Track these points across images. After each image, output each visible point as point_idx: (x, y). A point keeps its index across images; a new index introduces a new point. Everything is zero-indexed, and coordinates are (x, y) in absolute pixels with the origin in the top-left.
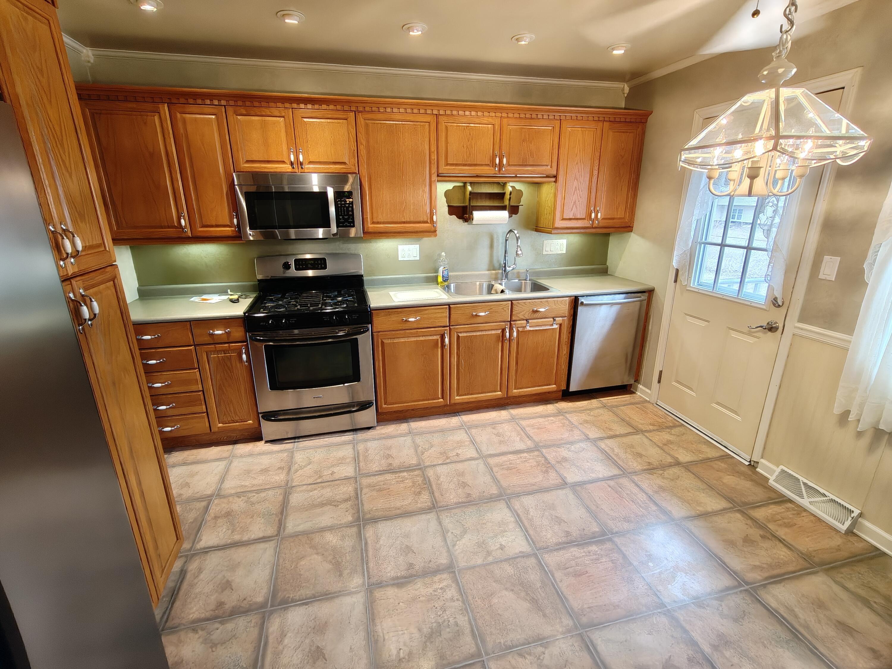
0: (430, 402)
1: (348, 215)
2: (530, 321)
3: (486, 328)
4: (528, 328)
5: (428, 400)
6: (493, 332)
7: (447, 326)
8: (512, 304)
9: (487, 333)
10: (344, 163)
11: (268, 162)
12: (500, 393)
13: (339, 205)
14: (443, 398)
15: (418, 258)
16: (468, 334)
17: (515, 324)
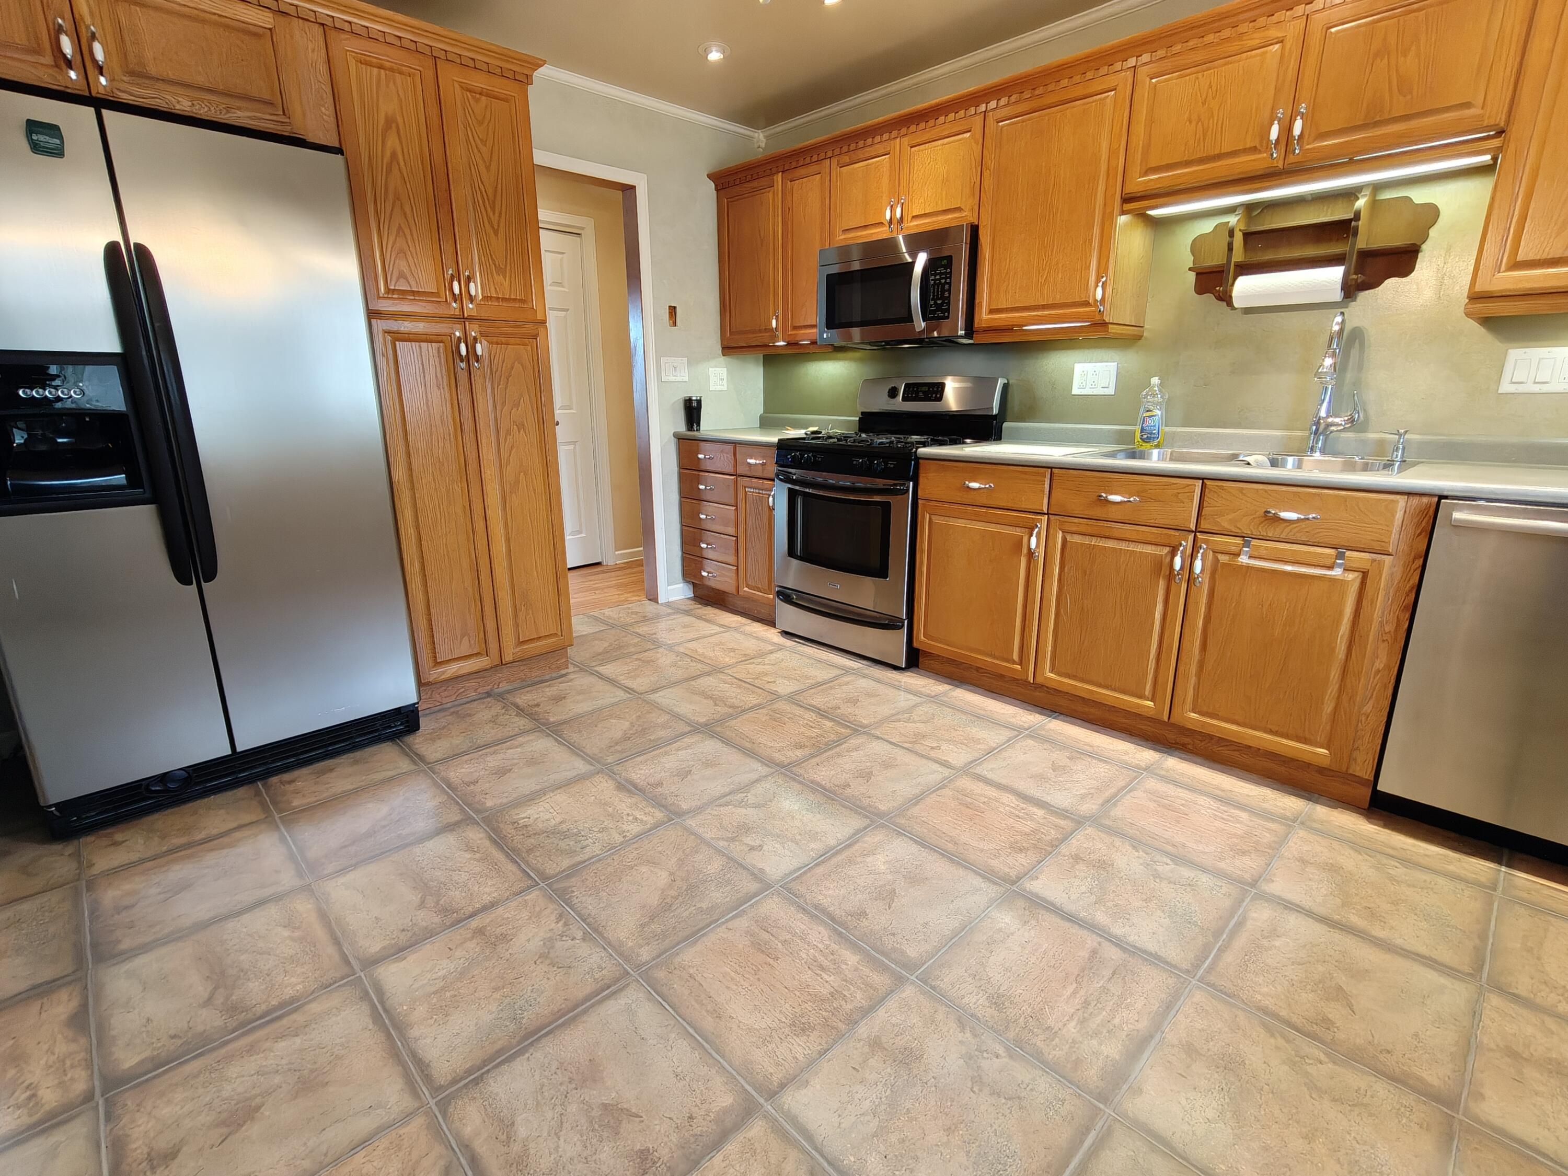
0: (996, 661)
1: (943, 298)
2: (1254, 542)
3: (1128, 536)
4: (1244, 559)
5: (995, 657)
6: (1149, 549)
7: (1045, 514)
8: (1203, 486)
9: (1132, 547)
10: (958, 209)
11: (865, 227)
12: (1150, 704)
13: (932, 282)
14: (1021, 664)
15: (1111, 391)
16: (1087, 541)
17: (1206, 542)
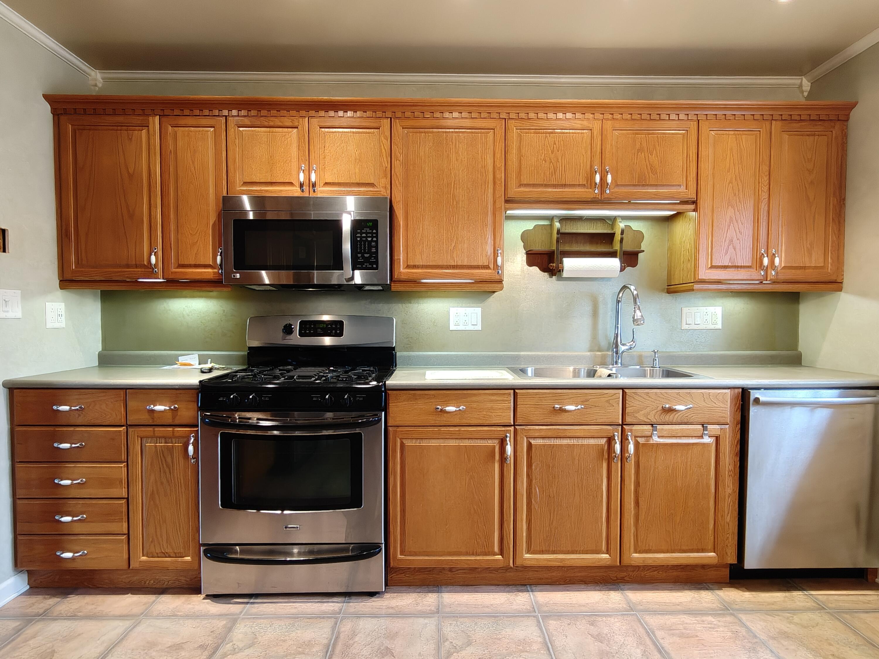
0: (478, 558)
1: (370, 252)
2: (659, 427)
3: (578, 434)
4: (656, 439)
5: (477, 554)
6: (592, 442)
7: (512, 426)
8: (624, 394)
9: (580, 442)
10: (372, 185)
11: (272, 184)
12: (606, 556)
13: (359, 239)
14: (502, 554)
15: (479, 327)
16: (547, 442)
17: (631, 431)
